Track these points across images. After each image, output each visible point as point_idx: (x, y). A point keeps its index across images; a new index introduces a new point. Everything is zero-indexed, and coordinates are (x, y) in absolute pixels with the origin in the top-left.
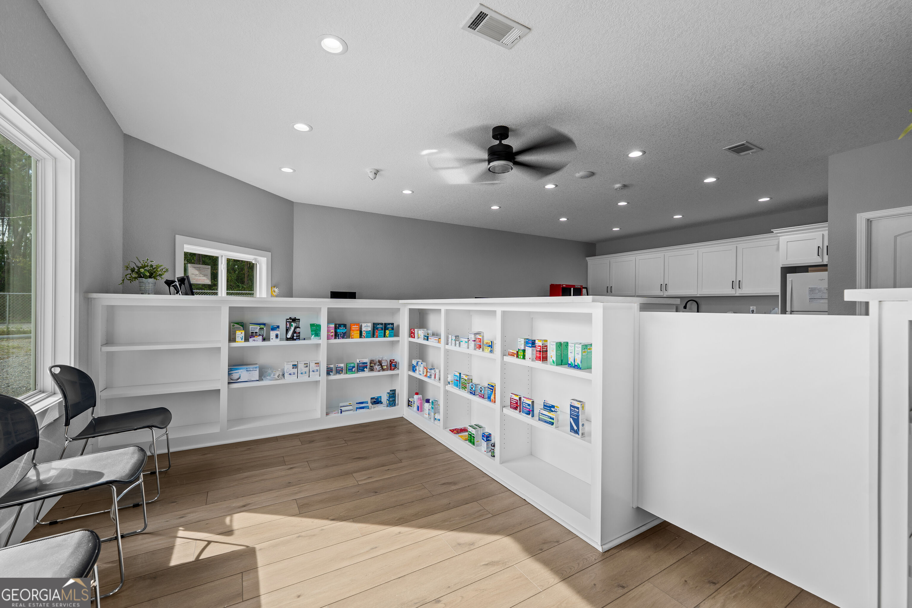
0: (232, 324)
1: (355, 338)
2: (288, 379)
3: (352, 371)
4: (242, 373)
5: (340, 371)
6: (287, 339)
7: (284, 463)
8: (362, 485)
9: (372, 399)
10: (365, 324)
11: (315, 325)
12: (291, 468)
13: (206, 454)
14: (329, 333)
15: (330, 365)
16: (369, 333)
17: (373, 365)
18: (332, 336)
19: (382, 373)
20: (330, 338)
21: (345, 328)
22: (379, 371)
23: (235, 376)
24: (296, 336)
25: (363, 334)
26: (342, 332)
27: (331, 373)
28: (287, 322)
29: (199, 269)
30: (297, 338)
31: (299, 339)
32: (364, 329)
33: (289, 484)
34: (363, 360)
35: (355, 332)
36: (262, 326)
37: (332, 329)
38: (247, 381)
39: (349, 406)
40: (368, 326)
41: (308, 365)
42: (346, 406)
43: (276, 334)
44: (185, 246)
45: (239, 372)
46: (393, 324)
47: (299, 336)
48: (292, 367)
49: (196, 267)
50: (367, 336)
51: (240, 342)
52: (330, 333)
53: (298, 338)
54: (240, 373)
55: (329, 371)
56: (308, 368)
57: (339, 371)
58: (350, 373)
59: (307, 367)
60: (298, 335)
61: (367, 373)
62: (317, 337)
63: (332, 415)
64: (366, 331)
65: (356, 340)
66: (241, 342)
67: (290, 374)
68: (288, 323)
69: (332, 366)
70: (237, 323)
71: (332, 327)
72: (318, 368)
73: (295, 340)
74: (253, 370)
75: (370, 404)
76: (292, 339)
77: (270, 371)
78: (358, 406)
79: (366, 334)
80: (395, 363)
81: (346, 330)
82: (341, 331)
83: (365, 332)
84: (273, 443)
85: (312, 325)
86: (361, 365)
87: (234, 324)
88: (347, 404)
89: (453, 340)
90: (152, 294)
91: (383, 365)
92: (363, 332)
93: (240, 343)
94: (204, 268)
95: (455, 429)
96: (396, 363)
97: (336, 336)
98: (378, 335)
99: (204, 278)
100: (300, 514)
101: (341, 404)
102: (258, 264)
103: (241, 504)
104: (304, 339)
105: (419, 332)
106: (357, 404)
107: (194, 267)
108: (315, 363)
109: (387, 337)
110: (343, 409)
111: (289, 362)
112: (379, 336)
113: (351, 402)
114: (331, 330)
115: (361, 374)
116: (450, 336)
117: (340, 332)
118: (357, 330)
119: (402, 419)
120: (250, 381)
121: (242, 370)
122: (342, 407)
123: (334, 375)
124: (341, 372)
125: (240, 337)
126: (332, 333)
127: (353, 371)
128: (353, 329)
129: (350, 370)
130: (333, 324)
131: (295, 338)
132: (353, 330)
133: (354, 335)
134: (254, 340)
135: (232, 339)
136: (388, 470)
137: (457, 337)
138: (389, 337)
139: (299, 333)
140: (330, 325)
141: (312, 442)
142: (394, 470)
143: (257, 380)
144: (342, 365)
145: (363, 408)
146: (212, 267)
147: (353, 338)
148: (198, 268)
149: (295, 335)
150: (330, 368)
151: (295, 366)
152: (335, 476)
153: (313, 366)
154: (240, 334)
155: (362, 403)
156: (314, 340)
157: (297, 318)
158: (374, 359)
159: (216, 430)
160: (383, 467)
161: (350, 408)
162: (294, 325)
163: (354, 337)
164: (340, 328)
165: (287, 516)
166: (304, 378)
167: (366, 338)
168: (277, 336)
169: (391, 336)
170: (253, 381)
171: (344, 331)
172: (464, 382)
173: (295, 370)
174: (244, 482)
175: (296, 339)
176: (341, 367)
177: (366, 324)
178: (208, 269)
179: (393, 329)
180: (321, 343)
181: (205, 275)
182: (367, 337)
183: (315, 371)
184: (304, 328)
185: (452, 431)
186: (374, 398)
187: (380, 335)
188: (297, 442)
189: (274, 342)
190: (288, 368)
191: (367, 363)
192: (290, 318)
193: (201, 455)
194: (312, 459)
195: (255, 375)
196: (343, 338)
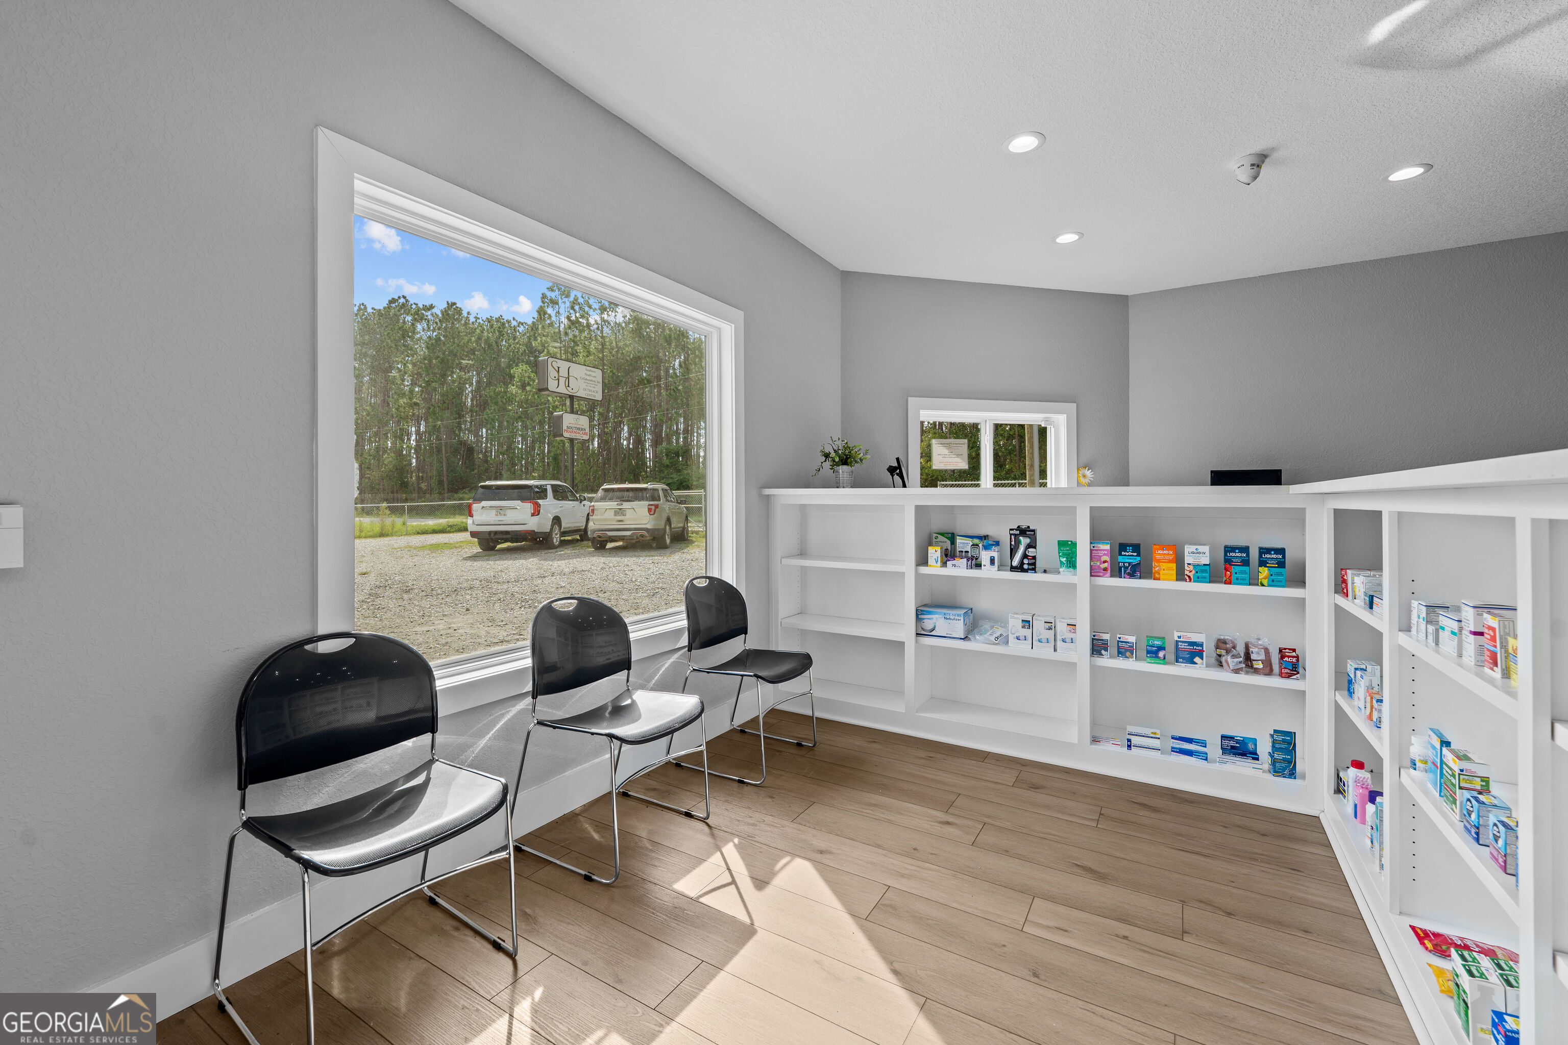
0: (935, 535)
1: (1164, 580)
2: (1016, 648)
3: (1157, 657)
4: (936, 620)
5: (1126, 650)
6: (1013, 569)
7: (948, 807)
8: (1028, 935)
9: (1223, 737)
10: (1193, 548)
11: (1070, 543)
12: (948, 823)
13: (874, 742)
14: (1098, 564)
15: (1101, 634)
16: (1205, 571)
17: (1223, 652)
18: (1105, 569)
19: (1244, 678)
20: (1101, 574)
21: (1135, 554)
22: (1237, 671)
23: (928, 624)
24: (1028, 564)
25: (1187, 573)
26: (1129, 563)
27: (1103, 652)
28: (1011, 535)
29: (948, 446)
30: (1031, 567)
31: (1034, 570)
32: (1188, 559)
33: (913, 851)
34: (1189, 635)
35: (1164, 566)
36: (976, 541)
37: (1105, 554)
38: (945, 637)
39: (1152, 737)
40: (1199, 553)
41: (1053, 625)
42: (1143, 736)
43: (991, 557)
44: (922, 412)
45: (933, 618)
46: (1282, 551)
47: (1034, 564)
48: (1020, 624)
49: (944, 444)
50: (1198, 577)
51: (933, 566)
52: (1100, 564)
53: (1033, 568)
54: (934, 620)
55: (1098, 647)
56: (1052, 632)
57: (1124, 651)
58: (1153, 662)
59: (1050, 629)
60: (1033, 561)
61: (1200, 670)
62: (1071, 569)
63: (1106, 747)
64: (1195, 566)
65: (1167, 584)
66: (937, 567)
67: (1018, 638)
68: (1013, 537)
69: (1106, 637)
70: (942, 534)
71: (1104, 550)
72: (1072, 635)
73: (1026, 571)
74: (954, 619)
75: (1214, 750)
76: (1020, 568)
77: (987, 626)
78: (1178, 746)
79: (1194, 572)
80: (1294, 660)
81: (1138, 558)
82: (1127, 561)
83: (1191, 568)
84: (973, 762)
85: (1061, 544)
86: (1183, 647)
87: (938, 535)
88: (1148, 731)
89: (1421, 620)
90: (847, 487)
91: (1253, 657)
92: (1186, 567)
93: (934, 568)
94: (956, 444)
95: (1436, 935)
96: (1298, 660)
97: (1117, 571)
98: (1231, 576)
99: (958, 460)
100: (864, 921)
101: (1131, 729)
102: (1052, 427)
103: (823, 845)
104: (1045, 571)
105: (1356, 579)
106: (1173, 738)
107: (941, 444)
108: (1068, 625)
109: (1263, 585)
110: (1135, 740)
111: (1017, 614)
112: (1233, 579)
113: (1158, 731)
114: (1101, 556)
115: (1182, 670)
116: (1415, 604)
117: (1124, 563)
118: (1170, 561)
119: (1314, 823)
120: (950, 637)
121: (937, 616)
122: (1132, 735)
123: (1111, 657)
124: (1128, 654)
125: (933, 558)
126: (1105, 562)
127: (1159, 657)
128: (1158, 557)
129: (1154, 652)
130: (1107, 544)
131: (1026, 567)
132: (1159, 561)
133: (1162, 572)
134: (954, 565)
135: (923, 560)
136: (1125, 937)
137: (1432, 608)
138: (1269, 585)
139: (1034, 558)
140: (1099, 545)
141: (1035, 787)
142: (1137, 946)
143: (961, 639)
144: (1132, 639)
145: (1189, 753)
146: (969, 441)
147: (1159, 579)
148: (947, 444)
149: (1026, 561)
150: (1102, 640)
151: (1027, 624)
152: (997, 883)
153: (1061, 628)
154: (934, 553)
155: (1190, 741)
156: (1065, 576)
157: (1031, 528)
158: (1226, 637)
159: (900, 708)
160: (1117, 923)
161: (1156, 743)
162: (1024, 541)
163: (1162, 576)
164: (1123, 553)
165: (846, 909)
166: (1044, 652)
167: (1195, 581)
168: (992, 561)
169: (1274, 583)
170: (954, 638)
171: (1135, 560)
172: (1449, 776)
173: (1028, 632)
174: (865, 811)
175: (1028, 569)
176: (1128, 642)
177: (1197, 547)
178: (964, 444)
179: (1282, 564)
180: (1076, 582)
181: (958, 455)
182: (1198, 580)
183: (1069, 640)
184: (1046, 551)
185: (1422, 936)
186: (1231, 738)
187: (1237, 579)
188: (1009, 777)
189: (988, 572)
190: (1015, 623)
191: (1202, 645)
192: (1019, 527)
193: (868, 742)
194: (998, 824)
195: (958, 627)
196: (1132, 575)
